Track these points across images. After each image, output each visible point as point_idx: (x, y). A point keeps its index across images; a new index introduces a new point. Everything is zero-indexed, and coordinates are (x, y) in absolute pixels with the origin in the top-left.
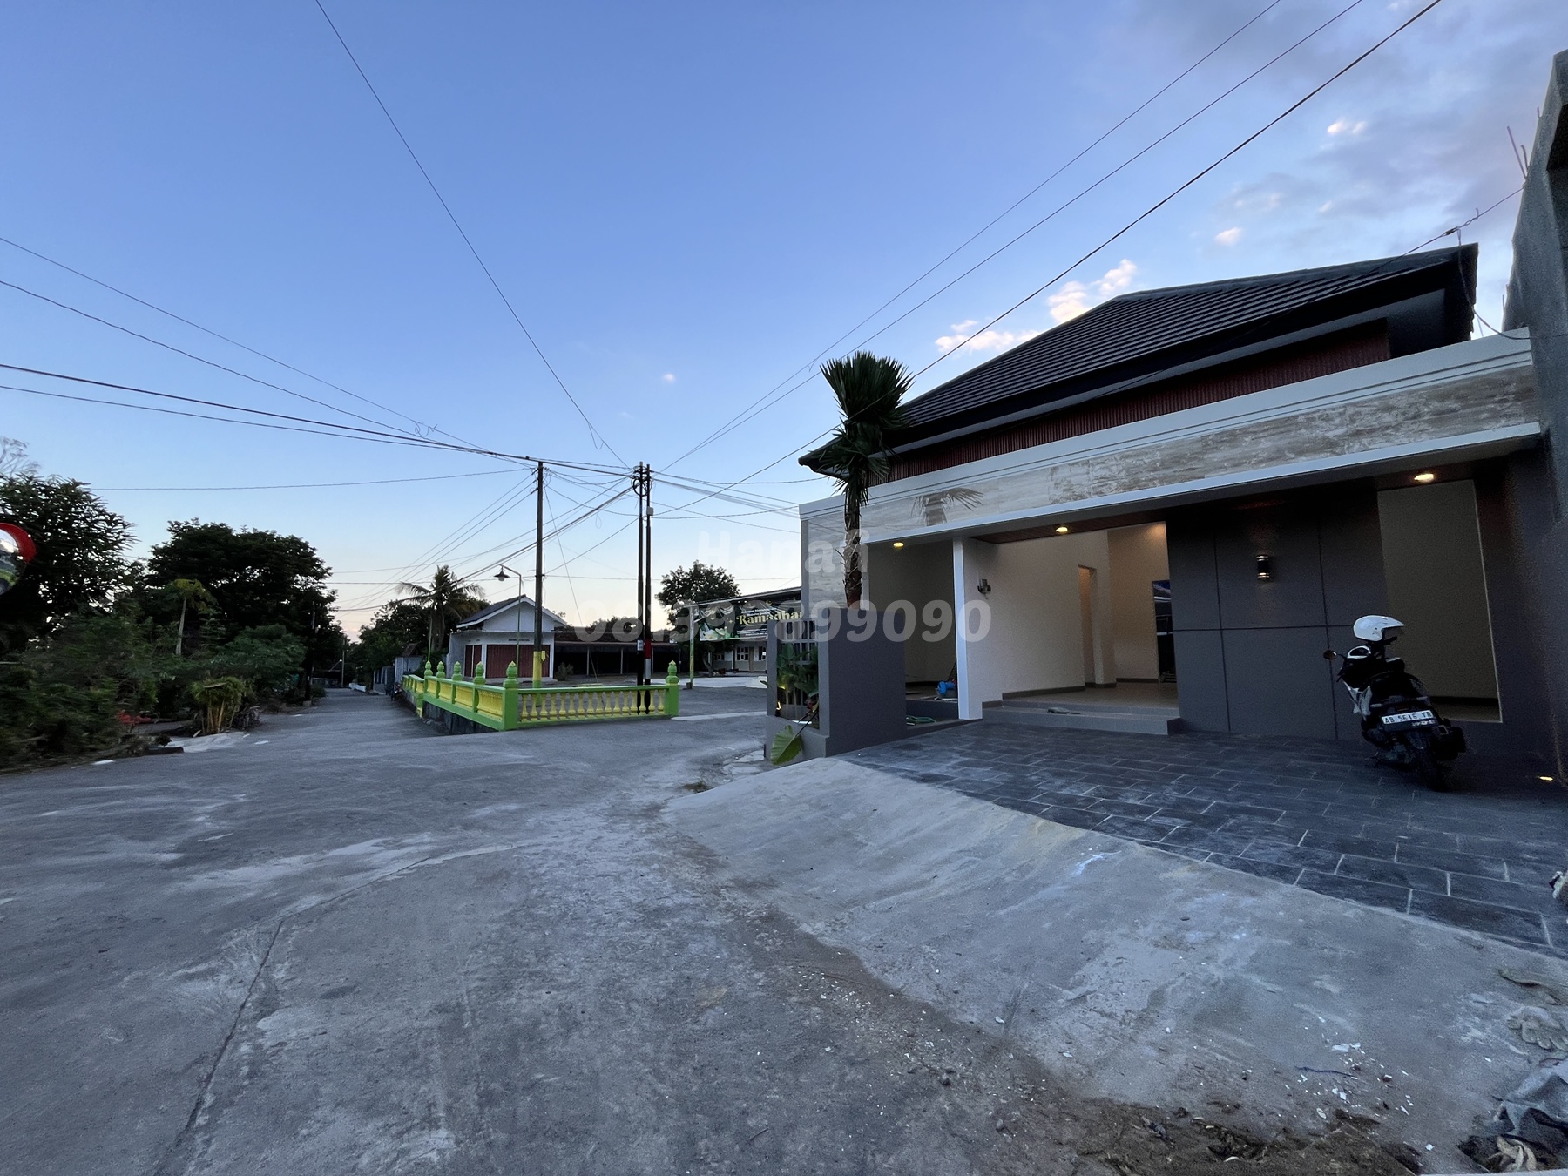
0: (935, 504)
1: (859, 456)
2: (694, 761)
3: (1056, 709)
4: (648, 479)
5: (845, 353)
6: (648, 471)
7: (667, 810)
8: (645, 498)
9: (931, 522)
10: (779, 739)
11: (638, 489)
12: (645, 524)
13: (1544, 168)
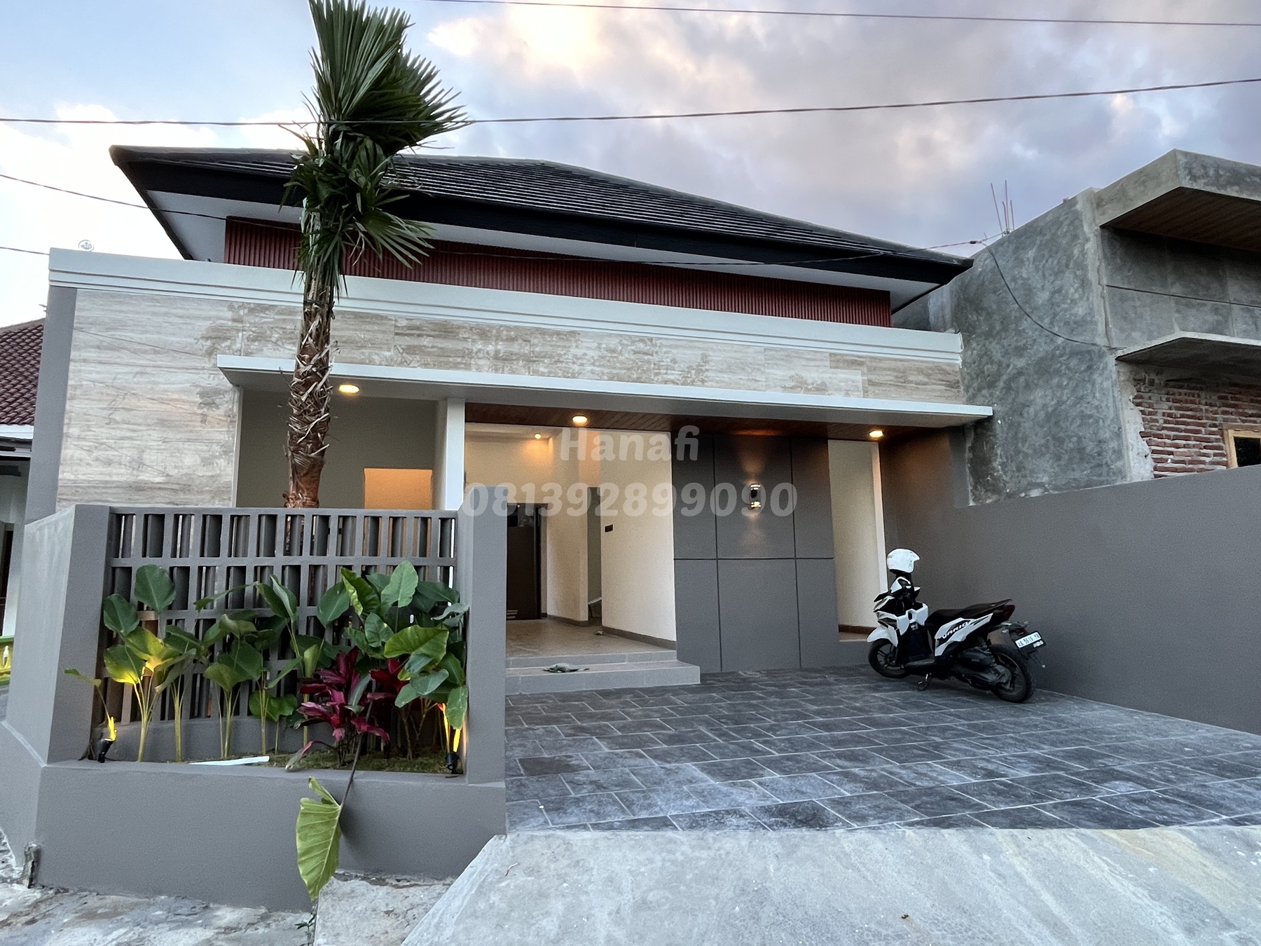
13: (1090, 225)
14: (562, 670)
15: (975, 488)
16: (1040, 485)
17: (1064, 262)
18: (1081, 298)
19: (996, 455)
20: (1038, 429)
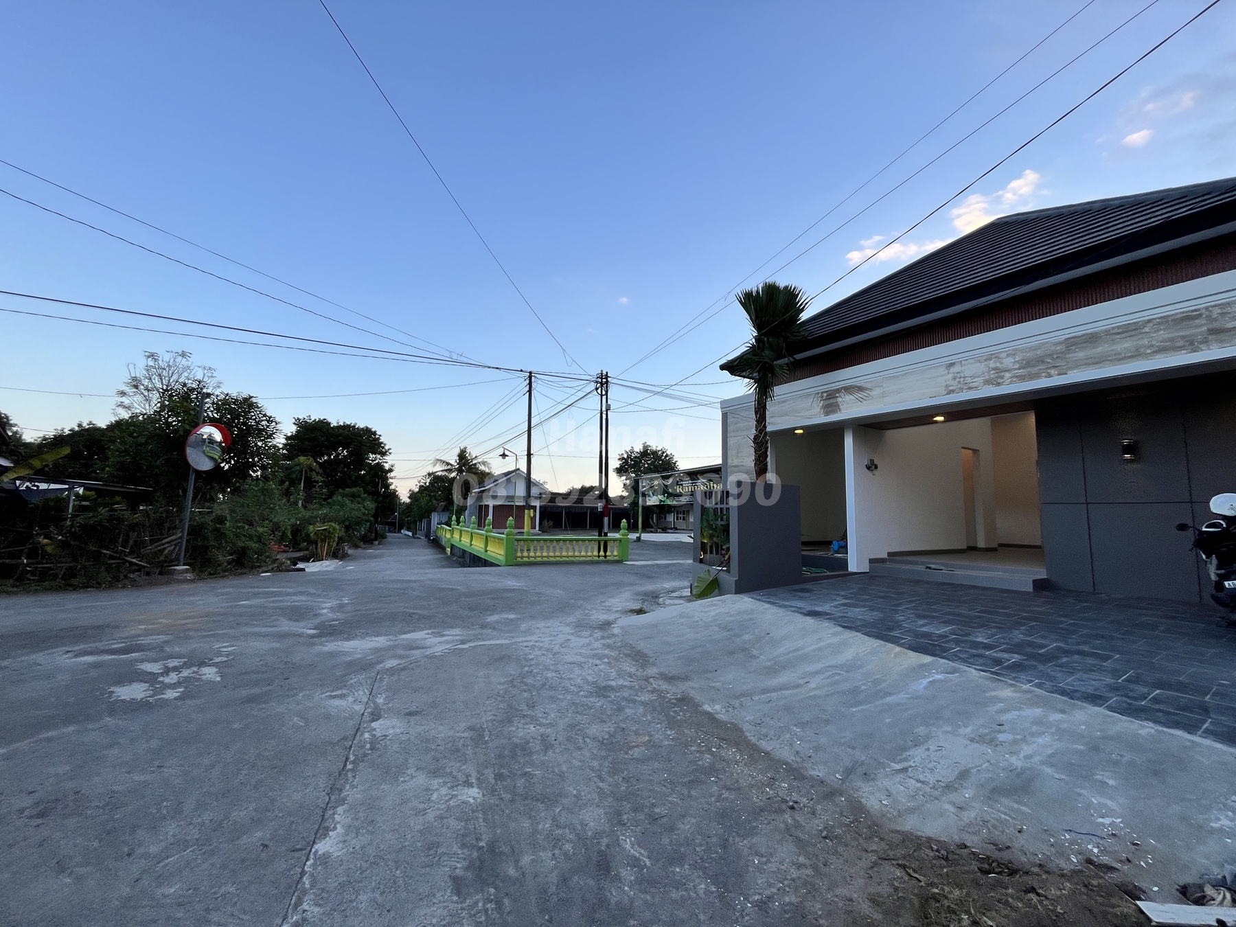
0: (830, 398)
1: (766, 363)
2: (637, 594)
3: (933, 566)
4: (607, 382)
5: (755, 284)
6: (607, 377)
7: (616, 625)
8: (604, 398)
9: (827, 414)
10: (700, 579)
11: (599, 391)
12: (604, 416)
14: (930, 568)
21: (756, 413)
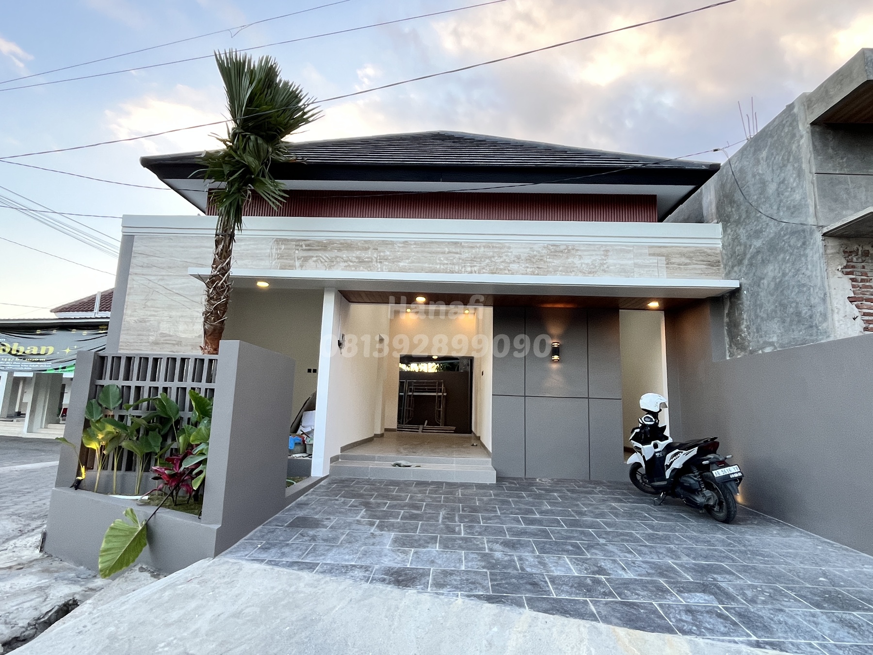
0: (309, 250)
3: (403, 463)
13: (803, 124)
14: (399, 465)
15: (730, 346)
16: (771, 344)
17: (786, 158)
18: (797, 186)
19: (743, 319)
20: (770, 297)
21: (217, 243)
